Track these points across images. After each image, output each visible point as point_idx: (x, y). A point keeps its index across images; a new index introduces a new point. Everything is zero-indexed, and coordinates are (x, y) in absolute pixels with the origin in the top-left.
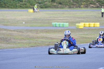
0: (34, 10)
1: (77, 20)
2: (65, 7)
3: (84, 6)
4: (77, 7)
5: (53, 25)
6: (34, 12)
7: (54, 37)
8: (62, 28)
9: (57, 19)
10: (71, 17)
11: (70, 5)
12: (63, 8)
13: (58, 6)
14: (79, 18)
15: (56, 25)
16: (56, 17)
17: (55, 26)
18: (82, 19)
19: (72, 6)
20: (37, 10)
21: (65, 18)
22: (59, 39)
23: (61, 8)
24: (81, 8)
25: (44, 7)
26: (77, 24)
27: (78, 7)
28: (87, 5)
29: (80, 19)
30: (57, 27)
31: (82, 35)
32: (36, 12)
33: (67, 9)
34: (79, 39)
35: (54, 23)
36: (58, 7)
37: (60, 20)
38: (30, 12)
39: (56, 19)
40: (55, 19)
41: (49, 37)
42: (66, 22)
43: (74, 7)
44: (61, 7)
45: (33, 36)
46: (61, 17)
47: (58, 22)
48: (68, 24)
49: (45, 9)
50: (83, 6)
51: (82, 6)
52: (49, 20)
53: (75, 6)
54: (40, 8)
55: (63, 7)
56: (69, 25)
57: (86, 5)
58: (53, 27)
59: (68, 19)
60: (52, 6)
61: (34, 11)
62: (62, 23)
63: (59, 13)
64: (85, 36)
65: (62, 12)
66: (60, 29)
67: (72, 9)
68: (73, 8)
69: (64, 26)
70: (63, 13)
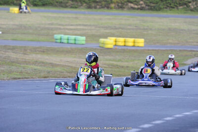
0: (20, 8)
1: (103, 31)
2: (80, 6)
3: (117, 6)
4: (102, 7)
5: (57, 39)
6: (21, 12)
7: (58, 63)
8: (74, 46)
9: (64, 29)
10: (90, 25)
11: (90, 2)
12: (76, 8)
13: (67, 3)
14: (106, 28)
15: (61, 39)
16: (62, 25)
17: (59, 41)
18: (112, 31)
19: (93, 5)
20: (26, 9)
21: (79, 27)
22: (66, 66)
23: (71, 7)
24: (111, 8)
25: (40, 3)
26: (102, 40)
27: (105, 6)
28: (122, 3)
29: (107, 31)
30: (63, 43)
31: (110, 60)
32: (25, 12)
33: (83, 10)
34: (105, 67)
35: (57, 36)
36: (67, 5)
37: (71, 29)
38: (13, 12)
39: (62, 27)
40: (60, 29)
41: (47, 63)
42: (81, 35)
43: (98, 7)
44: (73, 6)
45: (16, 58)
46: (72, 25)
47: (65, 34)
48: (84, 38)
49: (42, 9)
50: (115, 6)
51: (113, 5)
52: (48, 29)
53: (100, 4)
54: (32, 6)
55: (77, 6)
56: (86, 41)
57: (120, 5)
58: (56, 42)
59: (85, 29)
60: (56, 4)
61: (21, 10)
62: (73, 37)
63: (69, 18)
64: (115, 63)
65: (74, 16)
66: (69, 47)
67: (94, 11)
68: (95, 8)
69: (77, 42)
70: (76, 18)
